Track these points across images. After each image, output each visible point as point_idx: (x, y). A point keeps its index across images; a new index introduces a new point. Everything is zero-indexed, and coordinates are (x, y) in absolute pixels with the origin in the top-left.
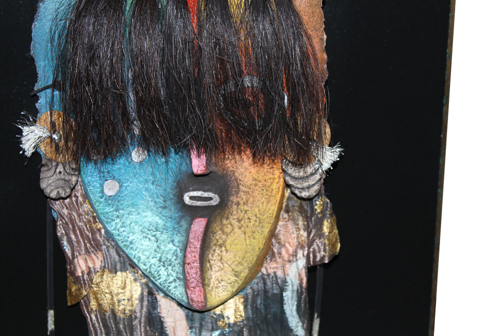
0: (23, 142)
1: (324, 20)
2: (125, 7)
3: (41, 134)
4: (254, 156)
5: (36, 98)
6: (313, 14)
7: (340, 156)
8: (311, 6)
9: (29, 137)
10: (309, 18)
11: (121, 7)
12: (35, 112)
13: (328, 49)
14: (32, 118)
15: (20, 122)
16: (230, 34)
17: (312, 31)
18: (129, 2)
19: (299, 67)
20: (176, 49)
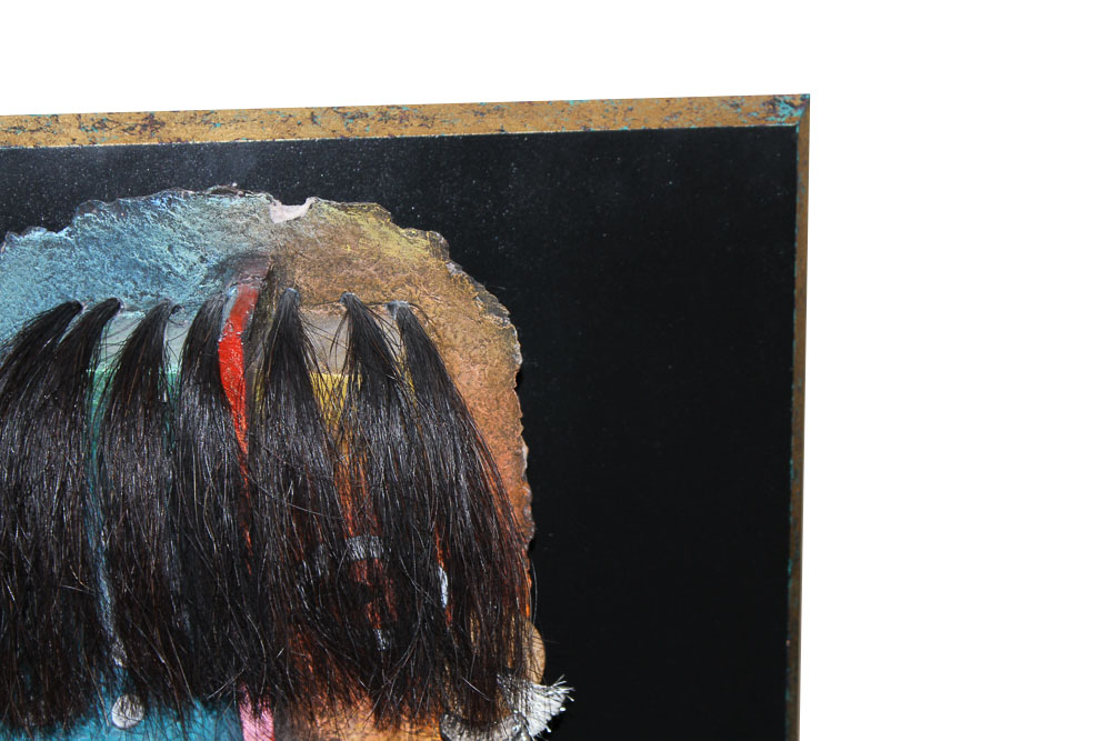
1: (521, 415)
2: (91, 399)
4: (378, 713)
6: (498, 402)
7: (566, 703)
8: (492, 386)
10: (489, 410)
11: (81, 403)
13: (532, 476)
16: (317, 457)
17: (497, 437)
18: (99, 389)
19: (469, 521)
20: (201, 492)
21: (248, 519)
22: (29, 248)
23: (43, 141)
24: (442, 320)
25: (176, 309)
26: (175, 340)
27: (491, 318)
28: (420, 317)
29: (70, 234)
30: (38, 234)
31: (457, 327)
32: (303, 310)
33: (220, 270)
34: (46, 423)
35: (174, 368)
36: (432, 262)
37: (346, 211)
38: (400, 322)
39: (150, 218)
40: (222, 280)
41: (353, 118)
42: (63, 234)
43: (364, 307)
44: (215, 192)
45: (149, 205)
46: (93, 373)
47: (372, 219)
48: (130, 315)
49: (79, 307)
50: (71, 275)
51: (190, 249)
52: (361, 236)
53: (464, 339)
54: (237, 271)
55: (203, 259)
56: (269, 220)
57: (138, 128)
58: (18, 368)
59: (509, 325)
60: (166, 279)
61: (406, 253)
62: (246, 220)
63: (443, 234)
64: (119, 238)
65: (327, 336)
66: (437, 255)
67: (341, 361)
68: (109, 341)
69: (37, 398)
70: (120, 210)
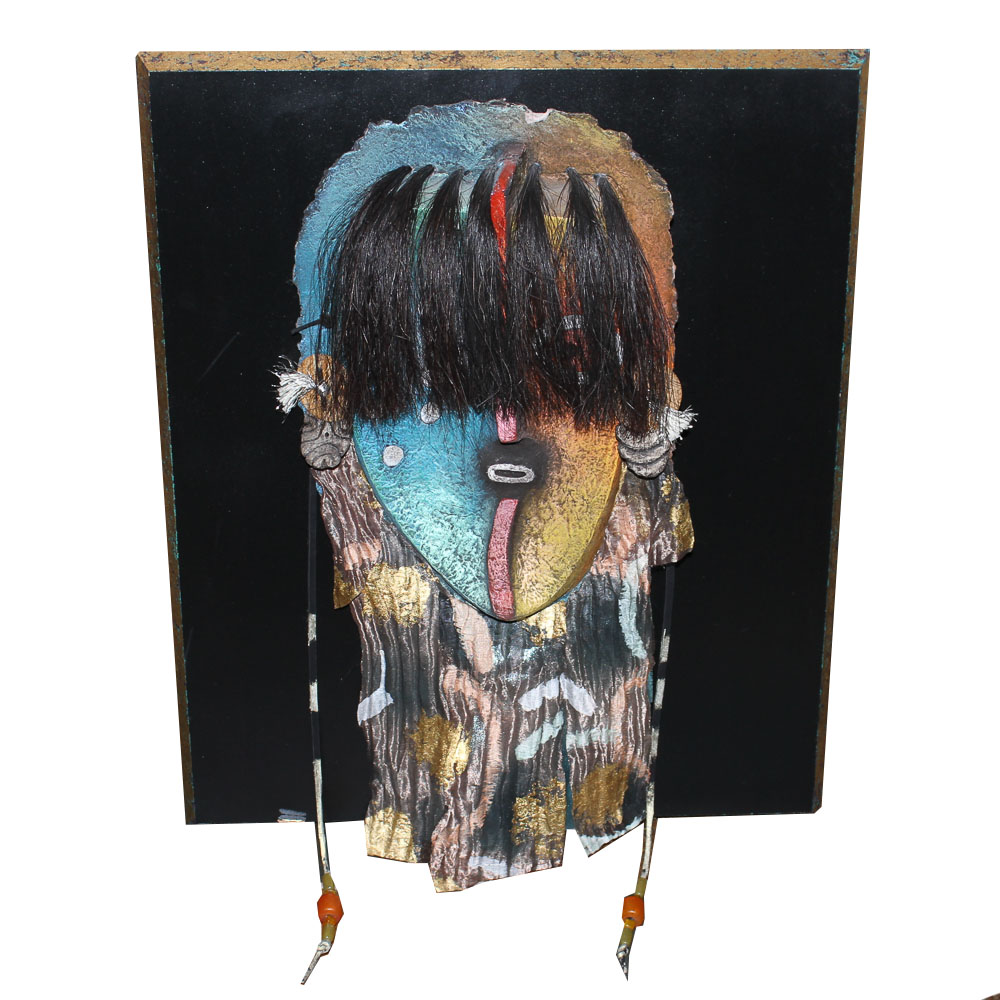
0: (281, 394)
2: (415, 225)
3: (304, 385)
4: (576, 420)
5: (298, 338)
6: (659, 237)
7: (692, 423)
8: (655, 227)
9: (288, 388)
11: (409, 228)
12: (296, 356)
13: (679, 283)
14: (293, 364)
15: (277, 368)
16: (546, 267)
17: (657, 259)
18: (420, 220)
19: (635, 309)
20: (477, 285)
21: (504, 301)
22: (382, 133)
23: (392, 66)
24: (626, 186)
25: (467, 173)
26: (465, 192)
27: (656, 187)
28: (613, 184)
29: (406, 125)
30: (387, 125)
31: (635, 191)
32: (542, 176)
33: (494, 150)
34: (388, 239)
35: (464, 209)
36: (621, 151)
37: (570, 118)
38: (600, 187)
39: (454, 118)
40: (495, 156)
41: (580, 56)
42: (402, 125)
43: (579, 176)
44: (493, 104)
45: (453, 110)
46: (417, 211)
47: (586, 123)
48: (440, 175)
49: (410, 169)
50: (406, 150)
51: (477, 137)
52: (579, 133)
53: (639, 199)
54: (504, 152)
55: (484, 144)
56: (524, 122)
57: (449, 59)
58: (373, 205)
59: (667, 191)
60: (462, 154)
61: (606, 145)
62: (511, 121)
63: (629, 134)
64: (435, 129)
65: (555, 193)
66: (624, 147)
67: (563, 209)
68: (426, 191)
69: (384, 224)
70: (435, 111)
